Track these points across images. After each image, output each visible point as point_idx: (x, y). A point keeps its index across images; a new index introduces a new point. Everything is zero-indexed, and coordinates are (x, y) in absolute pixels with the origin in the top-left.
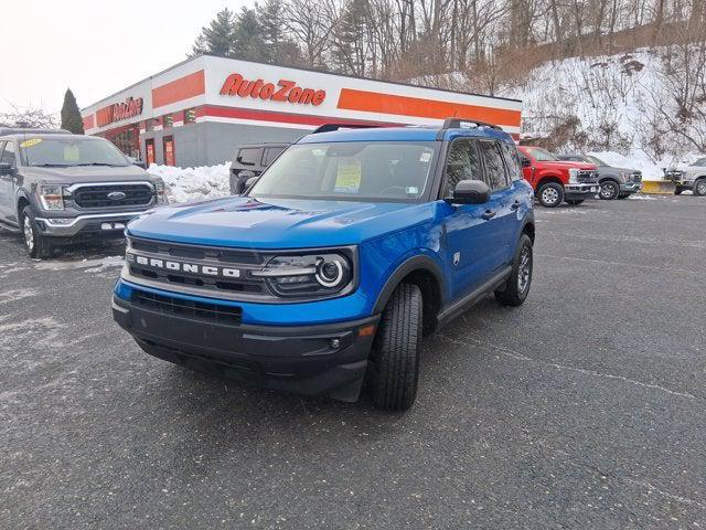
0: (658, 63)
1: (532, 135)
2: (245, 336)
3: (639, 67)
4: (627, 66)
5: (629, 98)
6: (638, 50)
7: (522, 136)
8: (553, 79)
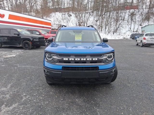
0: (74, 15)
1: (54, 28)
2: (100, 73)
3: (71, 15)
4: (69, 15)
5: (71, 22)
6: (70, 12)
7: (52, 28)
8: (55, 16)
